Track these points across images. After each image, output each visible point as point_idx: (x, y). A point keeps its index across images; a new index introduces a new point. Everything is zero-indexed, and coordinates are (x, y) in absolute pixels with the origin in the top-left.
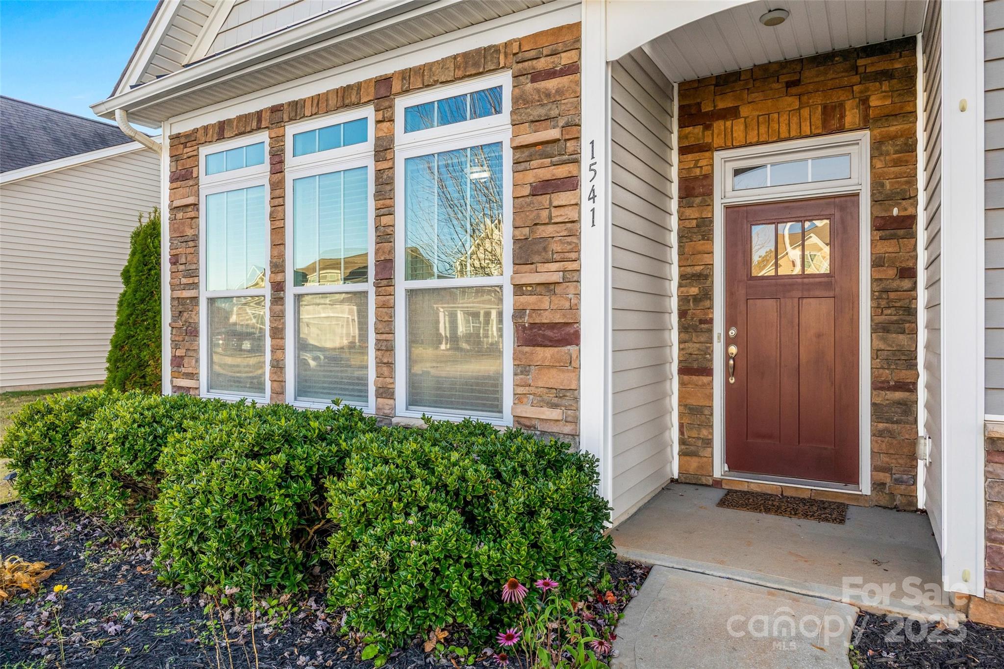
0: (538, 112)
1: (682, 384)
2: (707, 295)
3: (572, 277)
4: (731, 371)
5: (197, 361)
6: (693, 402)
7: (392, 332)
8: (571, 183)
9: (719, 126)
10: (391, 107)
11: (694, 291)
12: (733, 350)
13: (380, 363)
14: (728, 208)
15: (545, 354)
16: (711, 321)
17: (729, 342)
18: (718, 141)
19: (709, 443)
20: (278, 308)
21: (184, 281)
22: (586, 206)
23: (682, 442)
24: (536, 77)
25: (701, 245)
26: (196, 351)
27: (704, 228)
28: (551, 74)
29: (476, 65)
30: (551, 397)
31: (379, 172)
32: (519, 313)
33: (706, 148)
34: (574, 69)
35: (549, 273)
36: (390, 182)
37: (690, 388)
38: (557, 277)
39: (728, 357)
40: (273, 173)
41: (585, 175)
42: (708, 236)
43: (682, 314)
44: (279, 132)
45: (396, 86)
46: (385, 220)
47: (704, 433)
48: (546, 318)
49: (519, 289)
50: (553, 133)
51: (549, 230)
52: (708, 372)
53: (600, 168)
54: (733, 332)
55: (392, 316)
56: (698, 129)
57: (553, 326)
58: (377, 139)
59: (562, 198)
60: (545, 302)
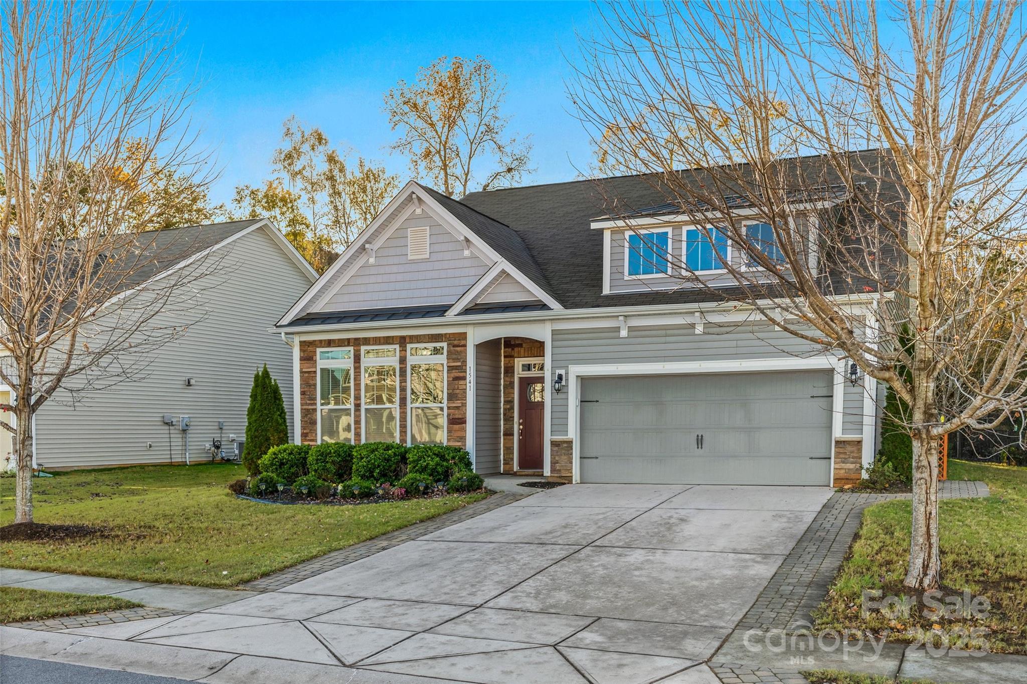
0: (454, 356)
1: (504, 439)
2: (512, 408)
3: (464, 405)
4: (521, 434)
5: (316, 434)
6: (507, 446)
7: (406, 421)
8: (464, 378)
9: (516, 349)
10: (406, 346)
11: (508, 406)
12: (521, 427)
13: (401, 432)
14: (520, 378)
15: (456, 427)
16: (513, 417)
17: (520, 424)
18: (516, 355)
19: (513, 459)
20: (358, 413)
21: (308, 402)
22: (468, 385)
23: (504, 460)
24: (454, 346)
25: (511, 390)
26: (316, 430)
27: (512, 384)
28: (458, 346)
29: (436, 339)
30: (458, 439)
31: (401, 368)
32: (448, 415)
33: (512, 357)
34: (465, 346)
35: (458, 403)
36: (405, 371)
37: (507, 441)
38: (460, 405)
39: (520, 429)
40: (355, 362)
41: (468, 376)
42: (513, 388)
43: (504, 415)
44: (358, 348)
45: (408, 340)
46: (403, 384)
47: (511, 456)
48: (457, 416)
49: (449, 408)
50: (459, 364)
51: (458, 391)
52: (513, 435)
53: (472, 374)
54: (521, 421)
55: (406, 416)
56: (510, 349)
57: (459, 419)
58: (400, 357)
59: (461, 382)
60: (457, 412)
